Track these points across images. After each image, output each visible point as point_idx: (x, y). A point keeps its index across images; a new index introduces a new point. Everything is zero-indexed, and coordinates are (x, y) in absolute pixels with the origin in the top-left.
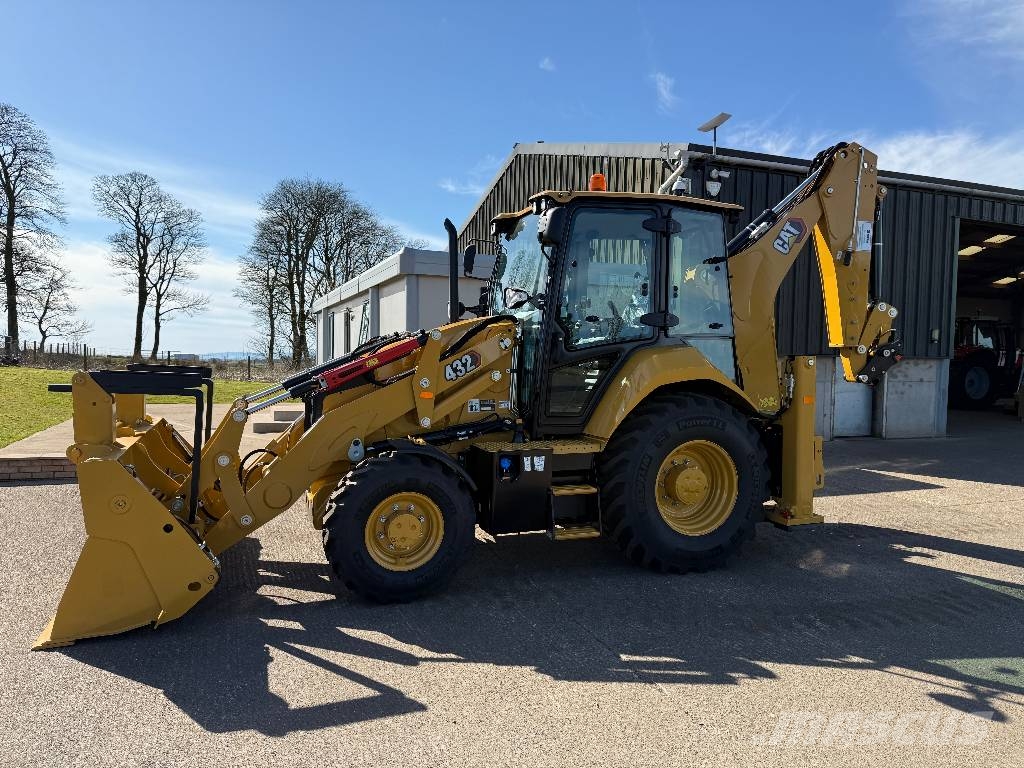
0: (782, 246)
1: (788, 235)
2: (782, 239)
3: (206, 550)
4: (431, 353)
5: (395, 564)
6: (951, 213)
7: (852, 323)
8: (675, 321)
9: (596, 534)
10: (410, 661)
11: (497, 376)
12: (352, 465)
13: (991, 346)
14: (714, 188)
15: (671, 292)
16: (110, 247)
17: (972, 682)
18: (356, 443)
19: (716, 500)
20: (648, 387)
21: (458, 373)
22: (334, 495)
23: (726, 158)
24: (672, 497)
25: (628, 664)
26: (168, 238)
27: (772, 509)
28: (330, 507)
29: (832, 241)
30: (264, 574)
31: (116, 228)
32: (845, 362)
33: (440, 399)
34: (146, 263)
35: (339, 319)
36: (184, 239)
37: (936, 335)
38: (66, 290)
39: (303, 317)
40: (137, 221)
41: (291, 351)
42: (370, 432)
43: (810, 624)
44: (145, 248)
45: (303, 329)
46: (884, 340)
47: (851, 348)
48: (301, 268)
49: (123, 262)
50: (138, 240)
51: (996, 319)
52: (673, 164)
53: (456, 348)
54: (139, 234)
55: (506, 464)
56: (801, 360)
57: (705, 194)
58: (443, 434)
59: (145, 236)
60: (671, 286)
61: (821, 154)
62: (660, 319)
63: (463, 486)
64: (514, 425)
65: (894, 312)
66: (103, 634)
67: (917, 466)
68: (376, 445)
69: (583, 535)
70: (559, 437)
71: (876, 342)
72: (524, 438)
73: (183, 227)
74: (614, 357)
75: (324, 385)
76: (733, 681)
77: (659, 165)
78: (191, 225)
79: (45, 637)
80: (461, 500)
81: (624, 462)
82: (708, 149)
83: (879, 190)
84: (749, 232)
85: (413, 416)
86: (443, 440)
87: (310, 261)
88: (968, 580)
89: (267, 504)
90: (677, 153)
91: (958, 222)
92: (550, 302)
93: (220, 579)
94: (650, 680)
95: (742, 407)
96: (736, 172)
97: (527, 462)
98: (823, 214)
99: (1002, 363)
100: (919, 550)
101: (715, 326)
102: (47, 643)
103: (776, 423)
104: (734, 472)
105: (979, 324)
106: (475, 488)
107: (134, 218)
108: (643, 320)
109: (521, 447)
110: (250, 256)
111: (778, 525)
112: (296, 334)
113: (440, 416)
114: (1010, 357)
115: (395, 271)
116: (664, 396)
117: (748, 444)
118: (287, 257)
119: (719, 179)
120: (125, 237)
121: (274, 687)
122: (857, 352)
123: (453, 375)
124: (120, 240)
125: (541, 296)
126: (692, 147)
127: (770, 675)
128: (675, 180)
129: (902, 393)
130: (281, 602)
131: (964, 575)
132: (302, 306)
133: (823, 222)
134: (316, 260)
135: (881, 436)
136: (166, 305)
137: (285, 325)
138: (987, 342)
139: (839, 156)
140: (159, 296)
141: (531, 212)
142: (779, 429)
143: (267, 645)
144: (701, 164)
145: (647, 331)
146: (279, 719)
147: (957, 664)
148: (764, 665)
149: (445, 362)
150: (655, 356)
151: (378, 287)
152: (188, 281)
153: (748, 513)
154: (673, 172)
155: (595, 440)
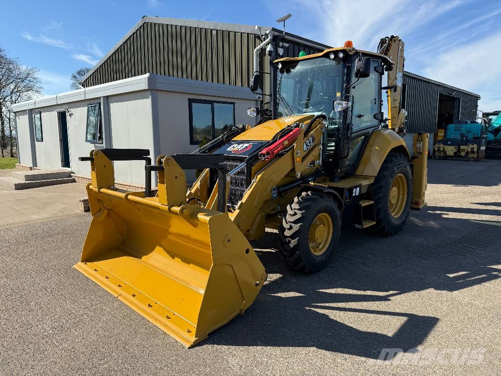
5: (315, 252)
7: (395, 118)
9: (374, 223)
14: (281, 51)
18: (275, 189)
21: (308, 147)
29: (390, 81)
35: (50, 121)
52: (262, 37)
57: (277, 55)
69: (371, 224)
82: (281, 32)
88: (475, 221)
90: (268, 32)
96: (291, 44)
97: (354, 191)
108: (375, 117)
113: (302, 171)
119: (283, 47)
123: (306, 148)
126: (274, 30)
131: (470, 220)
139: (392, 41)
144: (277, 38)
145: (376, 122)
148: (494, 267)
149: (304, 141)
151: (110, 96)
154: (262, 42)
155: (366, 177)
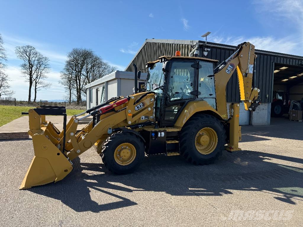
0: (228, 72)
1: (230, 68)
2: (228, 70)
3: (69, 160)
4: (131, 102)
5: (122, 163)
6: (272, 61)
7: (247, 93)
8: (200, 93)
9: (178, 154)
10: (130, 191)
11: (150, 109)
12: (109, 135)
13: (281, 99)
14: (206, 54)
15: (199, 85)
16: (21, 68)
17: (285, 194)
18: (110, 129)
19: (211, 144)
20: (193, 112)
21: (139, 108)
22: (105, 144)
23: (209, 45)
24: (199, 144)
25: (191, 191)
26: (39, 65)
27: (227, 146)
28: (104, 147)
29: (242, 70)
30: (83, 167)
31: (23, 62)
32: (245, 105)
33: (133, 116)
34: (32, 72)
35: (94, 91)
36: (44, 66)
37: (267, 96)
38: (7, 81)
39: (80, 89)
40: (29, 60)
41: (77, 99)
42: (114, 126)
43: (240, 179)
44: (31, 68)
45: (80, 93)
46: (256, 98)
47: (247, 101)
48: (79, 75)
49: (25, 73)
50: (29, 66)
51: (283, 91)
52: (194, 46)
53: (138, 102)
54: (30, 64)
55: (153, 135)
56: (235, 104)
57: (203, 56)
58: (135, 126)
59: (31, 65)
60: (199, 83)
61: (239, 45)
62: (195, 93)
63: (142, 140)
64: (155, 124)
65: (259, 91)
66: (40, 185)
67: (263, 134)
68: (116, 129)
69: (175, 155)
70: (167, 127)
71: (254, 99)
72: (158, 127)
73: (43, 62)
74: (183, 104)
75: (101, 112)
76: (221, 195)
77: (190, 47)
78: (46, 61)
79: (23, 186)
80: (141, 145)
81: (187, 134)
82: (204, 42)
83: (255, 56)
84: (219, 67)
85: (126, 121)
86: (134, 128)
87: (82, 72)
88: (281, 166)
89: (85, 147)
90: (195, 43)
91: (274, 64)
92: (165, 88)
93: (73, 169)
94: (198, 195)
95: (218, 118)
96: (212, 49)
97: (159, 134)
98: (240, 62)
99: (285, 104)
100: (266, 157)
101: (211, 95)
102: (24, 188)
103: (228, 122)
104: (217, 137)
105: (278, 92)
106: (145, 142)
107: (28, 59)
108: (191, 93)
109: (157, 130)
110: (64, 71)
111: (228, 151)
112: (78, 95)
113: (134, 121)
114: (287, 102)
115: (114, 77)
116: (197, 115)
117: (220, 128)
118: (75, 71)
119: (207, 51)
120: (25, 65)
121: (93, 199)
122: (248, 102)
123: (137, 109)
124: (24, 66)
125: (162, 86)
126: (200, 42)
127: (231, 193)
128: (195, 51)
129: (258, 113)
130: (90, 175)
131: (280, 164)
132: (80, 86)
133: (239, 65)
134: (84, 72)
135: (252, 125)
136: (38, 86)
137: (74, 92)
138: (280, 98)
139: (244, 46)
140: (36, 83)
141: (159, 61)
142: (229, 124)
143: (88, 187)
144: (202, 46)
145: (192, 96)
146: (96, 208)
147: (281, 189)
148: (228, 190)
149: (135, 105)
150: (195, 103)
151: (107, 82)
152: (45, 78)
153: (220, 148)
154: (194, 49)
155: (177, 127)
